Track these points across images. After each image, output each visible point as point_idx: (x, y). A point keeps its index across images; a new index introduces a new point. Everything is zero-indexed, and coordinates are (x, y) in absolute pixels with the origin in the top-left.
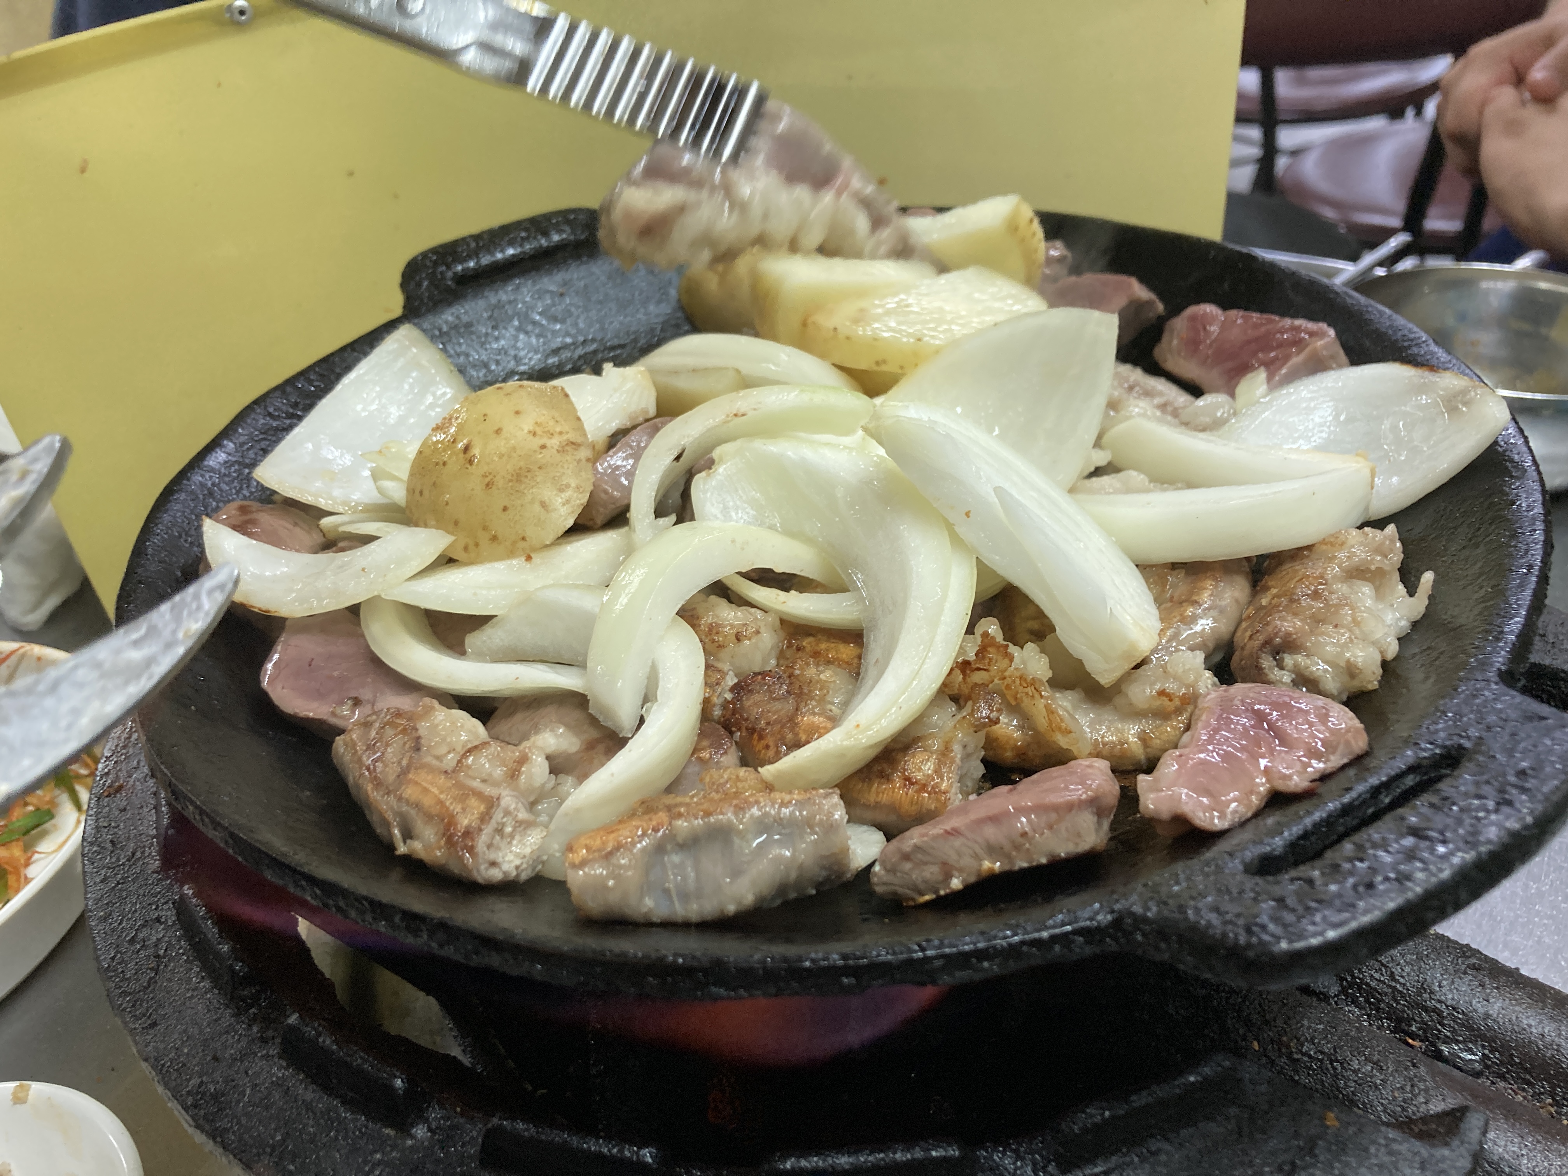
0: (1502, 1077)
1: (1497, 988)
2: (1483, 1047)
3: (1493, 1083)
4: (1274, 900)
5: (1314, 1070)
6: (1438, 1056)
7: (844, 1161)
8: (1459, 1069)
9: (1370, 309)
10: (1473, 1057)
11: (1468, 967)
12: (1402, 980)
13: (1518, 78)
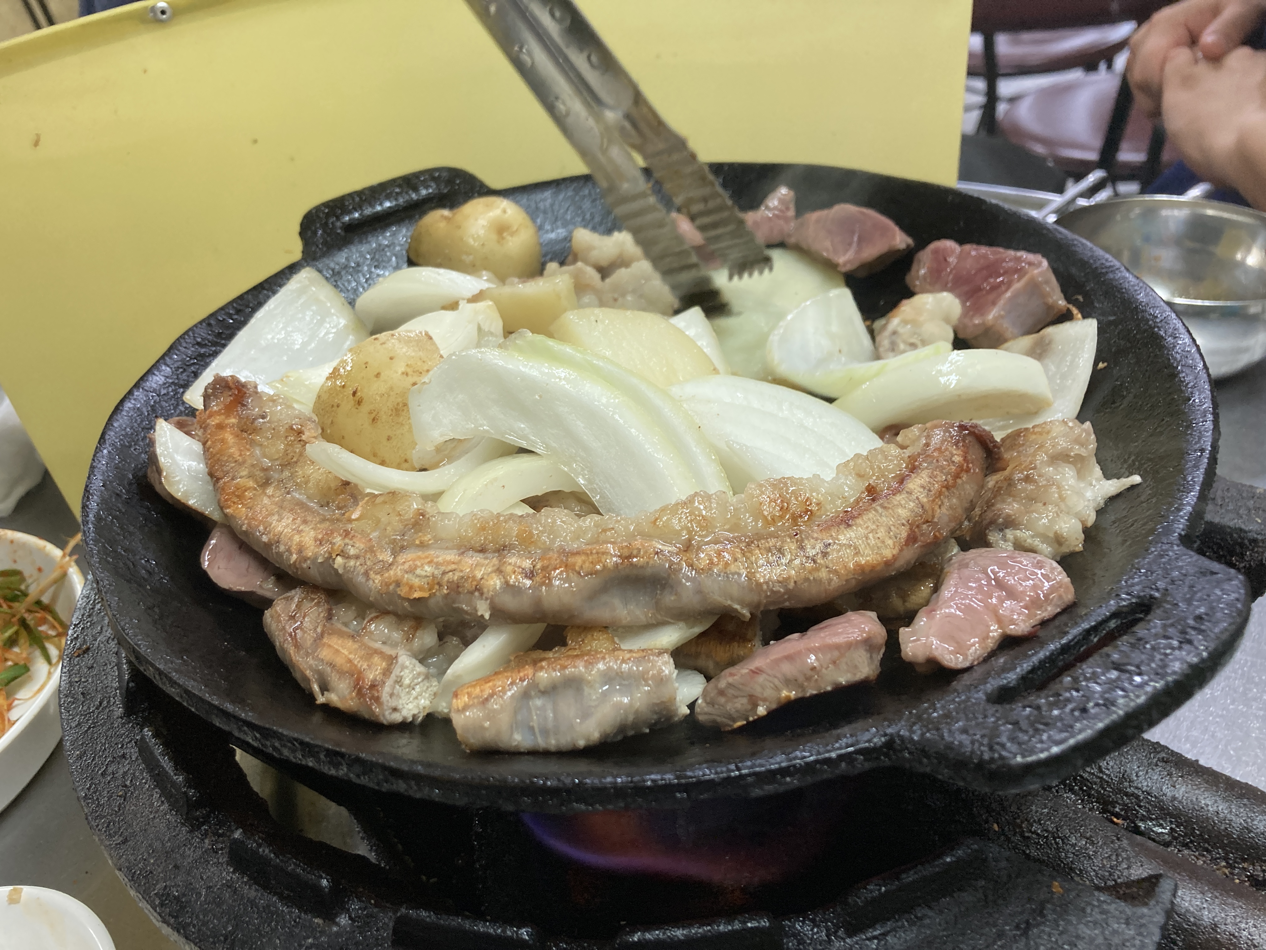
0: (1186, 845)
1: (1181, 777)
2: (1171, 822)
3: (1179, 851)
5: (1041, 845)
6: (1137, 831)
7: (679, 933)
8: (1154, 840)
9: (1075, 242)
10: (1163, 831)
11: (1159, 760)
12: (1107, 772)
13: (1193, 41)
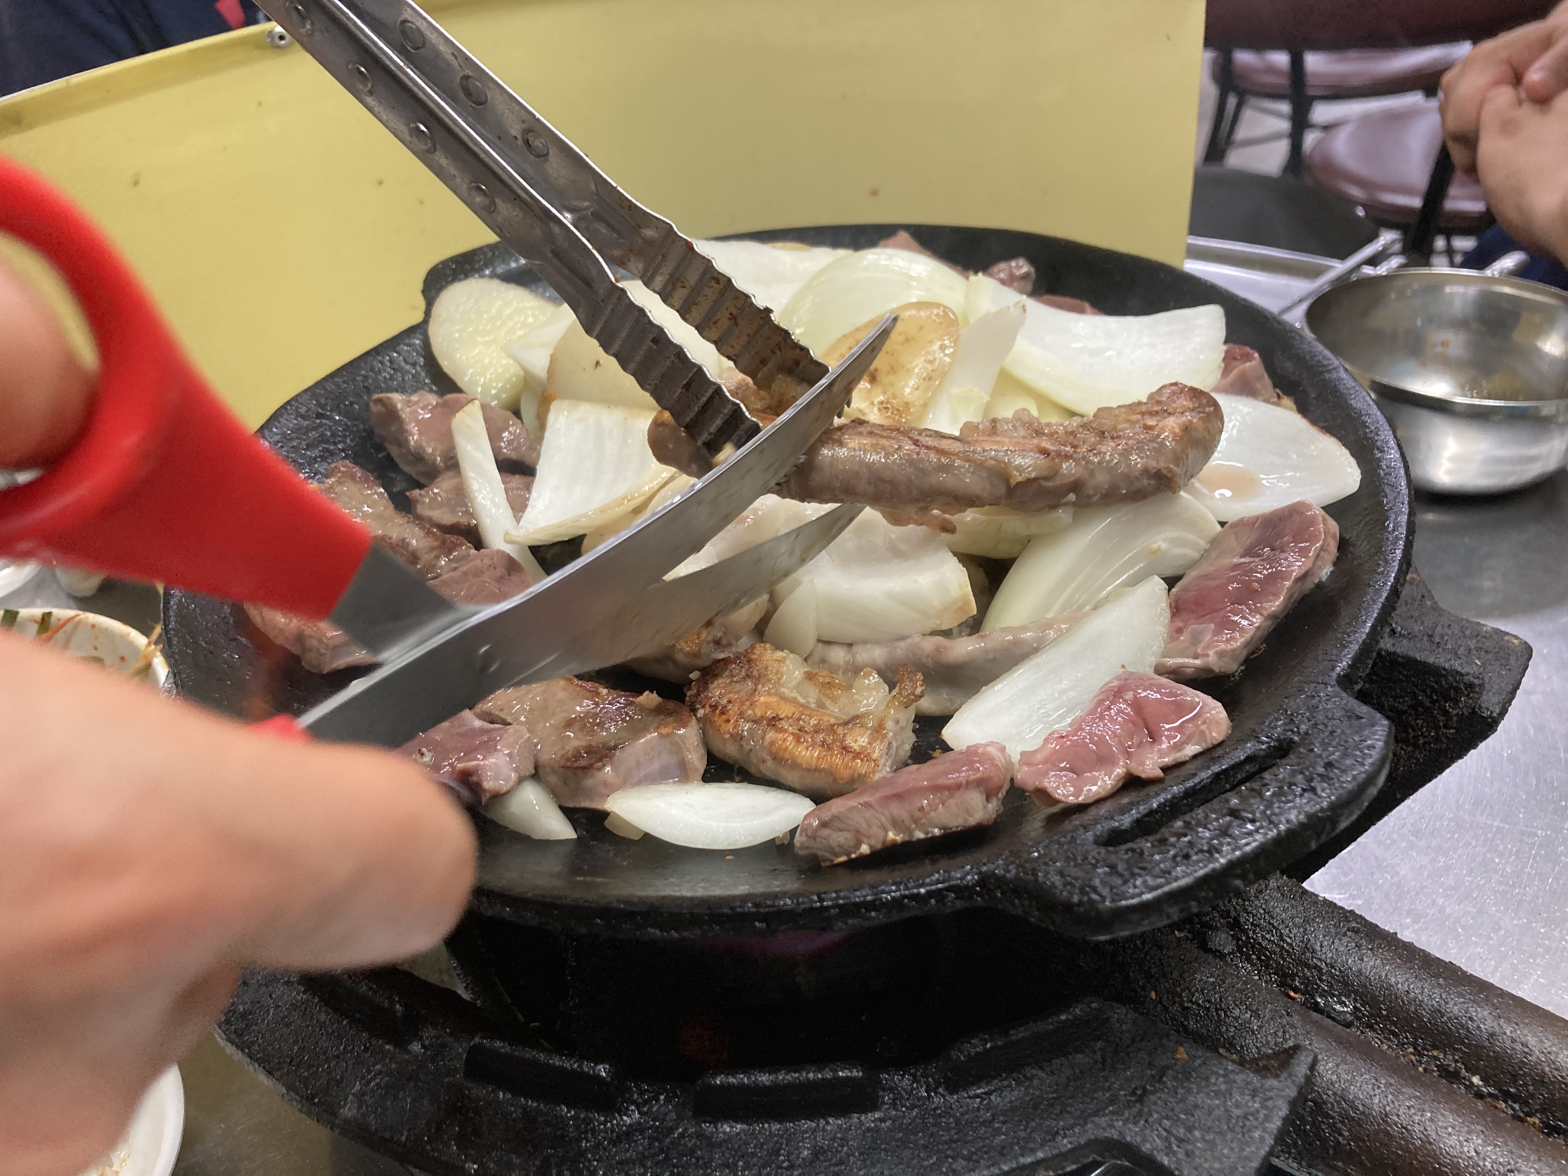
0: (1371, 1027)
1: (1372, 949)
2: (1355, 1000)
3: (1362, 1032)
4: (1107, 867)
5: (1201, 1017)
6: (1316, 1008)
8: (1333, 1019)
10: (1345, 1009)
11: (1348, 930)
12: (1289, 940)
13: (1517, 79)
